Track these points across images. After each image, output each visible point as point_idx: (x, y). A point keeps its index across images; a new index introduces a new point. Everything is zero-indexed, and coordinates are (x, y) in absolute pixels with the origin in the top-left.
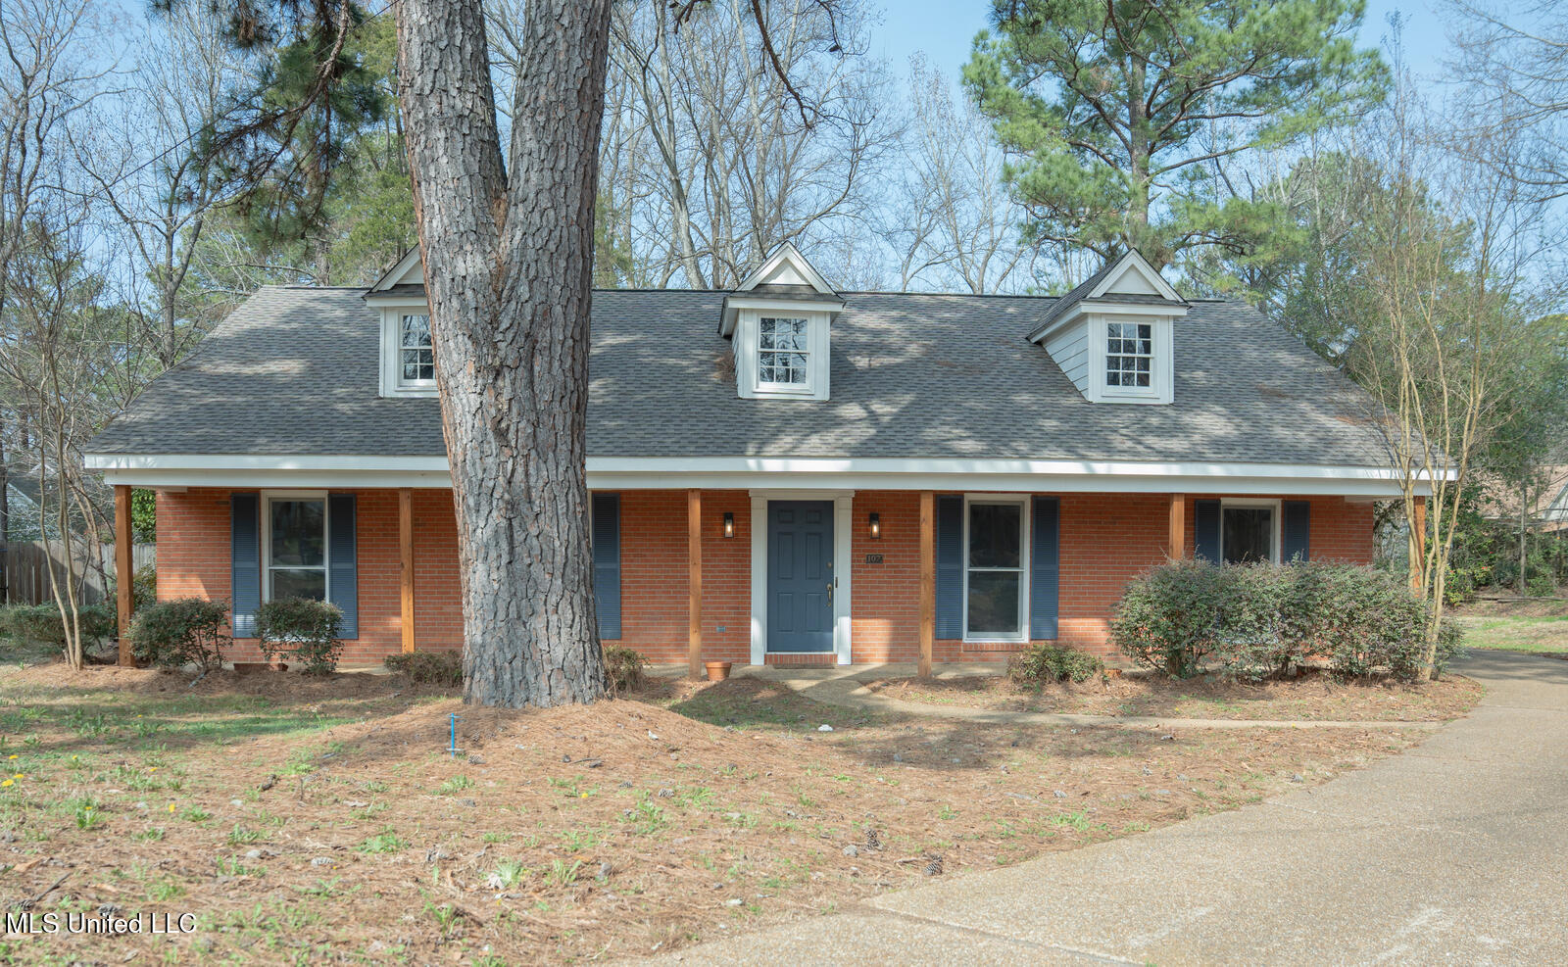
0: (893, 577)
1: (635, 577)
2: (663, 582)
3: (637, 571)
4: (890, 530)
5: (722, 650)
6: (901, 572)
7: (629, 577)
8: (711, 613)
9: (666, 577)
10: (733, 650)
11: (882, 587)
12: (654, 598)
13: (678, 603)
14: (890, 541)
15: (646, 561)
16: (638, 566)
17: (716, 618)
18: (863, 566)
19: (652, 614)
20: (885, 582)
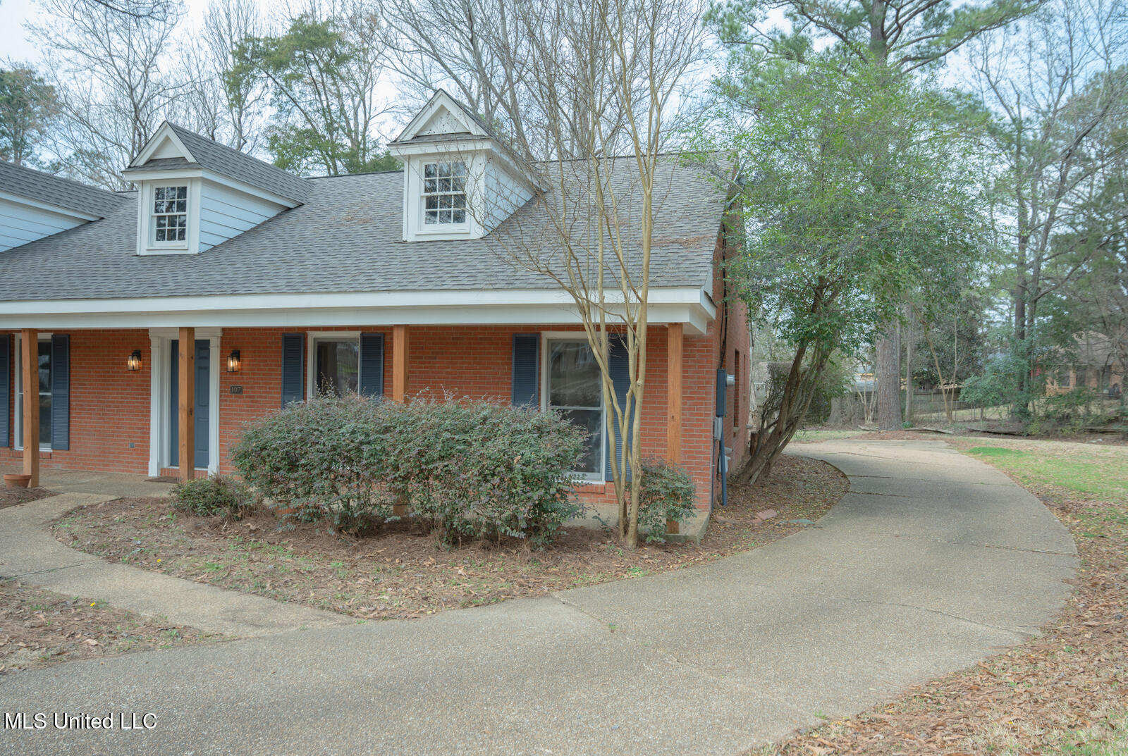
0: (250, 406)
1: (79, 401)
2: (97, 406)
3: (80, 397)
4: (249, 365)
5: (132, 463)
6: (256, 402)
7: (75, 401)
8: (125, 432)
9: (98, 402)
10: (139, 463)
11: (242, 415)
12: (91, 418)
13: (105, 423)
14: (248, 374)
15: (86, 388)
16: (81, 393)
17: (129, 437)
18: (228, 396)
19: (89, 431)
20: (244, 410)
